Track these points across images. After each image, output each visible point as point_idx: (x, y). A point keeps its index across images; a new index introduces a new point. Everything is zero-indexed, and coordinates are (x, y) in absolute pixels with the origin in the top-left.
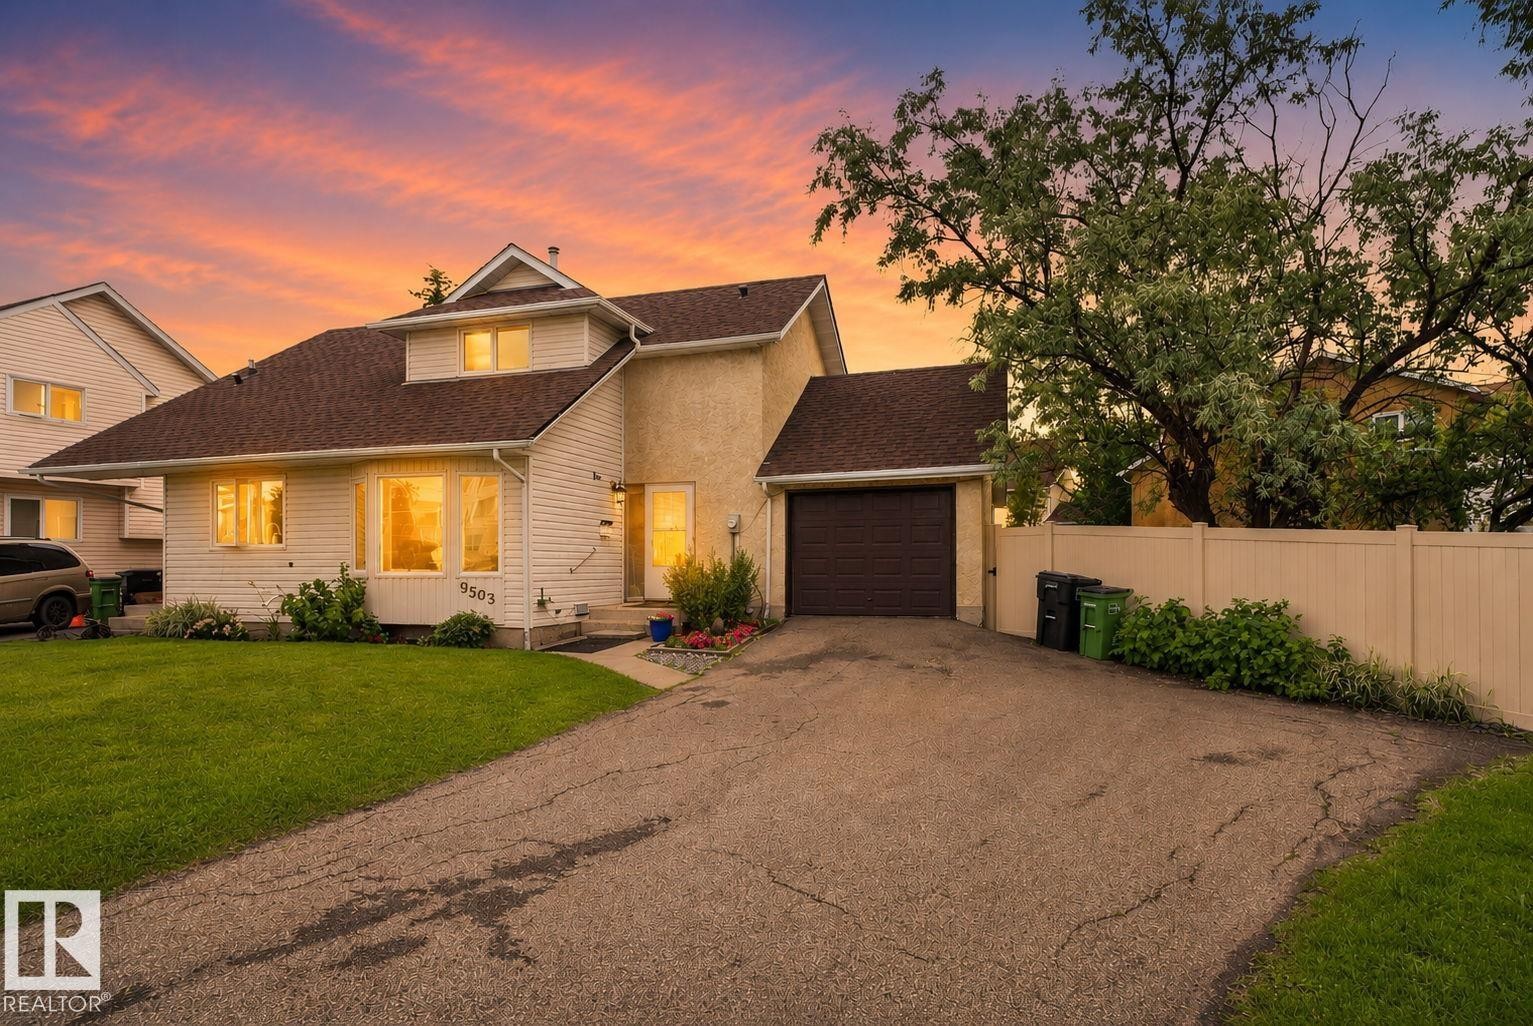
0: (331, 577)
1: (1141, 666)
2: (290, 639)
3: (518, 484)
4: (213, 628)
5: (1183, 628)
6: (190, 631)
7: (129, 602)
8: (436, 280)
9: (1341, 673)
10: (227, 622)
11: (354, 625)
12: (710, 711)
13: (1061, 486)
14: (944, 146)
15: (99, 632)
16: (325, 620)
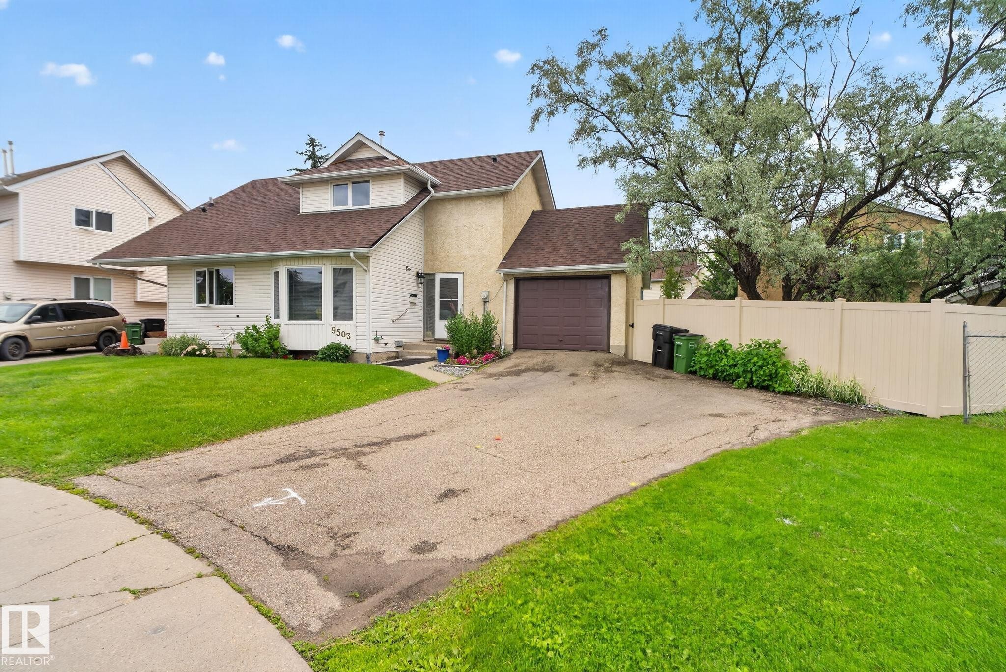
0: (261, 323)
1: (704, 377)
2: (240, 357)
3: (364, 273)
4: (197, 350)
5: (726, 356)
6: (184, 352)
7: (146, 336)
8: (313, 144)
9: (802, 379)
10: (204, 348)
11: (274, 350)
12: (464, 392)
13: (697, 278)
14: (607, 73)
15: (135, 352)
16: (259, 346)
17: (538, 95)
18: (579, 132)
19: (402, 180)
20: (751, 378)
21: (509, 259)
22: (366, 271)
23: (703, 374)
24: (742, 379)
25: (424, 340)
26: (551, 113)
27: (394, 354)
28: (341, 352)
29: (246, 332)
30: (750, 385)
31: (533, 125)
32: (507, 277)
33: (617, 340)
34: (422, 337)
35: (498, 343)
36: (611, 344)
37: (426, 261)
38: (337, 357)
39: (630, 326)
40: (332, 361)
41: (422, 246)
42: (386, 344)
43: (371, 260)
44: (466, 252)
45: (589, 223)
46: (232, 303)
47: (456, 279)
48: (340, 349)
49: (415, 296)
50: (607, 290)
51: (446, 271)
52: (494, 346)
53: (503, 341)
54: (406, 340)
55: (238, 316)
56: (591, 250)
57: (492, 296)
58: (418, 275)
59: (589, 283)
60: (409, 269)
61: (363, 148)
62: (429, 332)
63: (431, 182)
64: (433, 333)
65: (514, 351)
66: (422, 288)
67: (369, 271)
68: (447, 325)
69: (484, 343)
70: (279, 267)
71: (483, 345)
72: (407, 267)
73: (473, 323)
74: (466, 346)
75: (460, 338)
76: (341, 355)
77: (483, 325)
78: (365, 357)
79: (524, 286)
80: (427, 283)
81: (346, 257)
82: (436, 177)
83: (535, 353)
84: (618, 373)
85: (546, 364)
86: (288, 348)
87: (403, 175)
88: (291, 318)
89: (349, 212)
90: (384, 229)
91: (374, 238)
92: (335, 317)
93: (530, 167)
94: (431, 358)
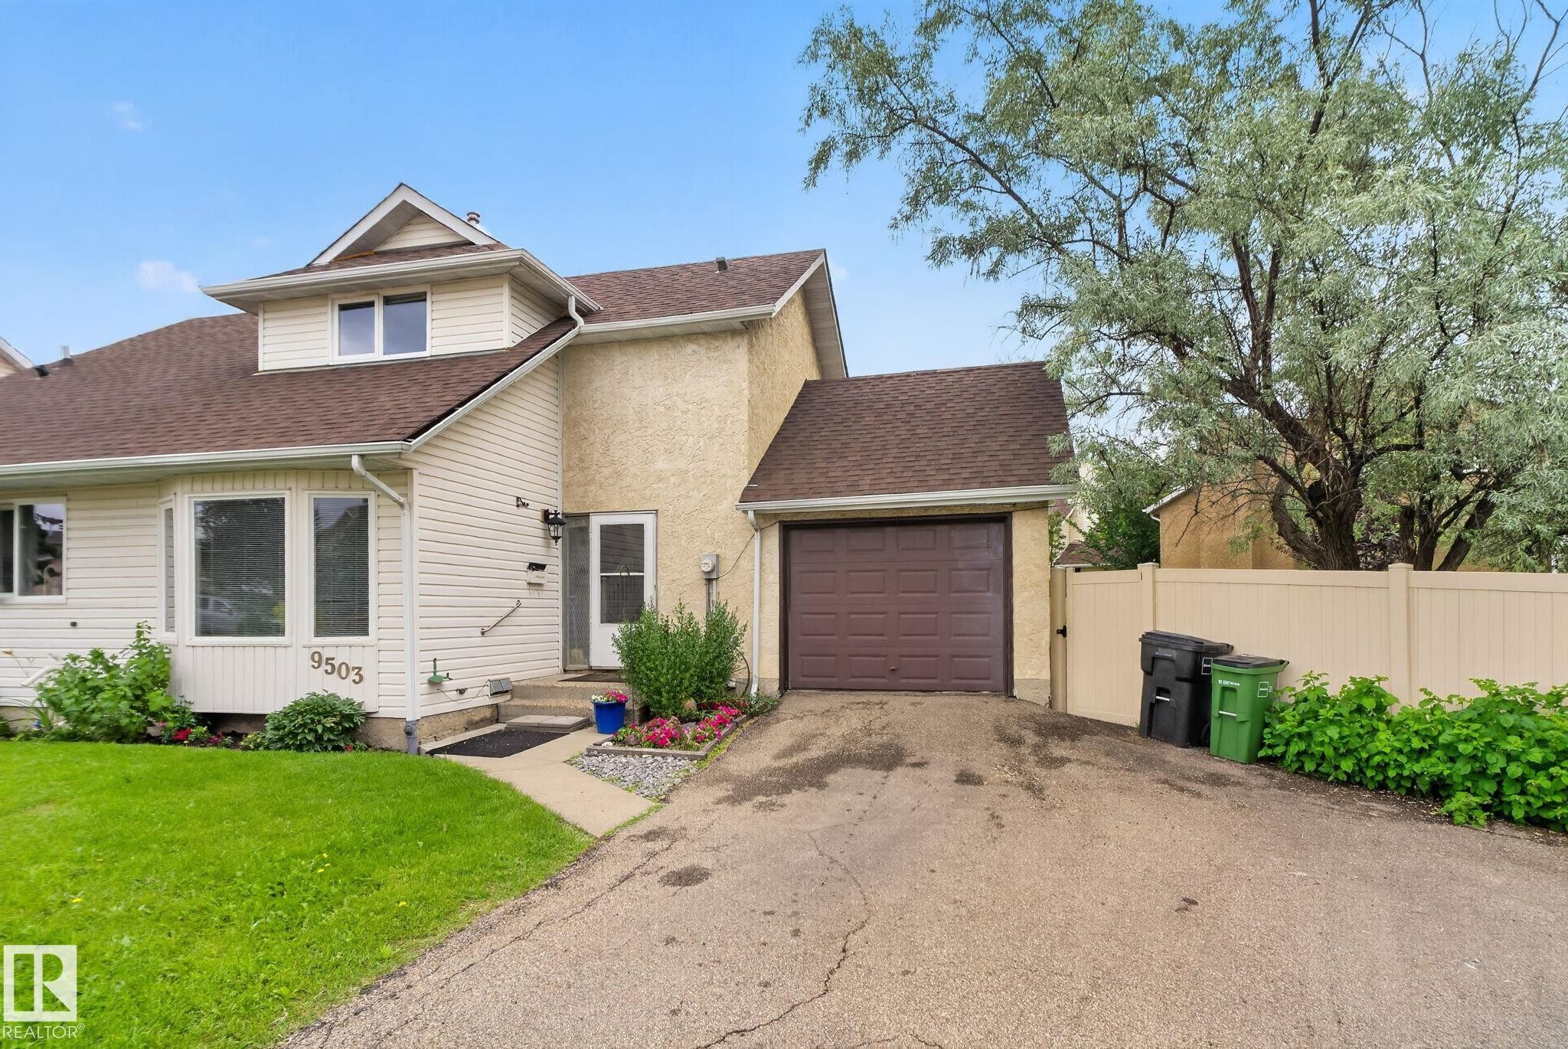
0: (121, 651)
3: (398, 511)
17: (824, 112)
18: (915, 201)
19: (506, 291)
20: (1502, 796)
21: (765, 479)
22: (402, 505)
23: (1310, 766)
24: (1463, 798)
25: (565, 671)
26: (853, 155)
27: (488, 713)
28: (329, 722)
29: (67, 669)
30: (1495, 814)
31: (813, 177)
32: (763, 519)
33: (1029, 665)
34: (560, 663)
35: (743, 676)
36: (1017, 675)
37: (567, 487)
38: (319, 738)
39: (1059, 632)
40: (300, 748)
41: (558, 452)
42: (461, 692)
43: (416, 477)
44: (661, 464)
45: (937, 402)
46: (59, 591)
47: (639, 529)
48: (328, 713)
49: (542, 567)
50: (1001, 549)
51: (616, 507)
52: (732, 684)
53: (755, 672)
54: (516, 674)
55: (74, 625)
56: (957, 457)
57: (726, 565)
58: (547, 518)
59: (958, 534)
60: (525, 505)
61: (415, 221)
62: (576, 651)
63: (577, 301)
64: (587, 654)
65: (782, 695)
66: (557, 549)
67: (411, 505)
68: (618, 635)
69: (712, 682)
70: (173, 497)
71: (708, 687)
72: (518, 498)
73: (684, 632)
74: (668, 692)
75: (651, 670)
76: (331, 730)
77: (708, 638)
78: (402, 729)
79: (802, 541)
80: (571, 538)
81: (338, 469)
82: (590, 295)
83: (834, 700)
84: (1078, 766)
85: (876, 740)
86: (198, 708)
87: (505, 275)
88: (203, 630)
89: (376, 368)
90: (451, 398)
91: (421, 418)
92: (323, 627)
93: (799, 283)
94: (581, 722)
